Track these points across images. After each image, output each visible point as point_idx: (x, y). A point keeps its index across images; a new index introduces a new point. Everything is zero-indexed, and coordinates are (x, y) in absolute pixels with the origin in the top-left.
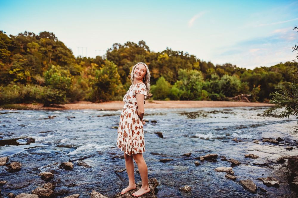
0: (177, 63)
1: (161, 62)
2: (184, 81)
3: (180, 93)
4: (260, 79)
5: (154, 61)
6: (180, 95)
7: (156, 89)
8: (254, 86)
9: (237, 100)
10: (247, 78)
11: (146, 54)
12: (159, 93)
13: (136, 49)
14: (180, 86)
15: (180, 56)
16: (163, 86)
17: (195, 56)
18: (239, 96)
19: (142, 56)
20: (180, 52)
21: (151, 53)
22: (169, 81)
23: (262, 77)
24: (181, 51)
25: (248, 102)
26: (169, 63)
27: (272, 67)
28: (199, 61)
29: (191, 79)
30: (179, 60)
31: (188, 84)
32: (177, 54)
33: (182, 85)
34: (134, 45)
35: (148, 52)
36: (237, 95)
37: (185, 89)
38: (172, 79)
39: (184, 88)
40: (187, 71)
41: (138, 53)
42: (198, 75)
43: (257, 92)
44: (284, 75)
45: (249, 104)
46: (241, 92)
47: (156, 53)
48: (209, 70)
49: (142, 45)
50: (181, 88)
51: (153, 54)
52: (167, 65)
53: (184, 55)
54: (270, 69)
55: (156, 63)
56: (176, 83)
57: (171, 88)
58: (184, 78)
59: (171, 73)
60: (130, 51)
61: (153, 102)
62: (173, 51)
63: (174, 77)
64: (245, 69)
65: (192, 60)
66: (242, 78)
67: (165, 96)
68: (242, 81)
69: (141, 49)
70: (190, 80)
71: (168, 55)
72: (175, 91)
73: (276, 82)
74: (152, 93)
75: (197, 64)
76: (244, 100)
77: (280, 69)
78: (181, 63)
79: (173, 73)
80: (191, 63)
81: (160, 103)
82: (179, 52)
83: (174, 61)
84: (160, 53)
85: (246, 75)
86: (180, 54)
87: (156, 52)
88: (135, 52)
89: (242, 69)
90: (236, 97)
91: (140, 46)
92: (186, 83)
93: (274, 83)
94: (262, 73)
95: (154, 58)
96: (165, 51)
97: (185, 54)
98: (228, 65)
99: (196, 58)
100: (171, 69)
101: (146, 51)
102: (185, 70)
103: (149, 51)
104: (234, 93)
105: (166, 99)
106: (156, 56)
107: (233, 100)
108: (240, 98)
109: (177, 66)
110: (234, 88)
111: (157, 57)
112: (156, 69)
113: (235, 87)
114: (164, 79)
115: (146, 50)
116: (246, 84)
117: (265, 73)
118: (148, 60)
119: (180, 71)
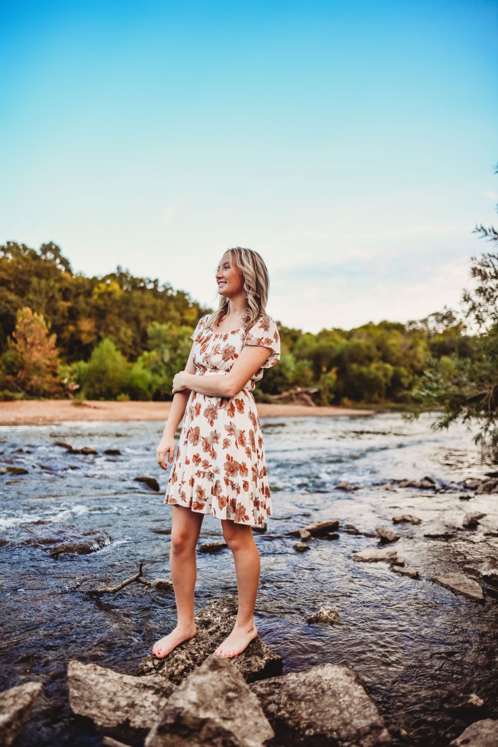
0: (143, 307)
1: (101, 302)
2: (163, 353)
3: (154, 382)
4: (334, 354)
5: (81, 298)
6: (154, 388)
7: (90, 372)
8: (324, 369)
9: (288, 400)
10: (306, 351)
11: (60, 279)
12: (99, 381)
13: (34, 263)
14: (153, 366)
15: (151, 290)
16: (109, 363)
17: (187, 294)
18: (292, 391)
19: (52, 283)
20: (150, 282)
21: (74, 277)
22: (124, 353)
23: (338, 349)
24: (153, 279)
25: (309, 405)
26: (123, 307)
28: (196, 305)
29: (181, 349)
30: (149, 299)
31: (172, 360)
32: (142, 285)
33: (157, 362)
34: (27, 252)
35: (67, 275)
36: (287, 390)
37: (166, 372)
38: (130, 347)
39: (163, 371)
40: (170, 328)
41: (39, 275)
43: (328, 385)
44: (378, 348)
45: (314, 409)
46: (296, 383)
47: (88, 279)
49: (50, 256)
50: (155, 371)
51: (80, 281)
52: (116, 311)
53: (160, 289)
54: (349, 335)
55: (87, 304)
56: (140, 359)
57: (130, 369)
58: (163, 346)
59: (127, 332)
60: (17, 268)
61: (85, 406)
62: (132, 277)
63: (134, 342)
64: (300, 331)
65: (180, 304)
66: (296, 352)
67: (115, 390)
68: (298, 358)
69: (48, 265)
70: (179, 352)
71: (121, 287)
72: (142, 377)
73: (367, 362)
74: (78, 381)
75: (192, 314)
76: (303, 402)
77: (370, 335)
78: (154, 308)
79: (134, 331)
80: (177, 309)
81: (104, 408)
82: (147, 282)
83: (137, 301)
84: (100, 279)
85: (305, 344)
86: (150, 286)
87: (89, 275)
88: (29, 271)
89: (293, 331)
90: (285, 394)
91: (43, 257)
92: (167, 357)
93: (361, 363)
94: (335, 341)
95: (82, 291)
96: (112, 276)
97: (164, 286)
99: (190, 299)
100: (128, 321)
101: (60, 270)
102: (165, 327)
103: (69, 270)
104: (281, 385)
105: (119, 398)
106: (88, 287)
107: (280, 402)
108: (294, 397)
109: (142, 315)
110: (281, 374)
111: (92, 288)
112: (89, 320)
113: (284, 371)
114: (112, 347)
115: (61, 267)
116: (306, 364)
117: (344, 341)
118: (66, 294)
119: (153, 326)
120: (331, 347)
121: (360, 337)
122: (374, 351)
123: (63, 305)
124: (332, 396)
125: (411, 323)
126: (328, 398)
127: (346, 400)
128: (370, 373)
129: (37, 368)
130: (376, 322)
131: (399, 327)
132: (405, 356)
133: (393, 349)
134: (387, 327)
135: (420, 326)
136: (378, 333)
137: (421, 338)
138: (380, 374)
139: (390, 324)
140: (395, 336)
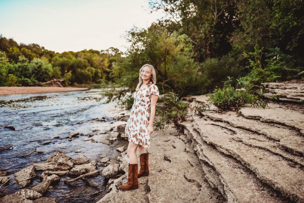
4: (70, 65)
8: (66, 71)
9: (50, 85)
10: (57, 63)
18: (52, 81)
23: (72, 62)
25: (61, 87)
27: (78, 53)
36: (49, 80)
43: (68, 78)
44: (89, 62)
45: (62, 89)
46: (53, 77)
48: (11, 48)
54: (76, 55)
64: (54, 52)
66: (52, 62)
68: (54, 66)
73: (84, 68)
76: (57, 85)
77: (85, 55)
85: (56, 59)
89: (50, 51)
90: (49, 82)
93: (82, 68)
94: (71, 59)
98: (35, 46)
104: (47, 78)
107: (47, 85)
108: (53, 83)
110: (46, 73)
113: (48, 72)
116: (58, 69)
117: (74, 59)
120: (69, 61)
121: (81, 56)
122: (87, 64)
124: (70, 83)
125: (102, 51)
126: (68, 83)
127: (76, 84)
128: (86, 73)
131: (97, 52)
132: (100, 64)
133: (95, 62)
134: (92, 51)
135: (106, 52)
136: (89, 54)
137: (106, 57)
138: (90, 73)
139: (94, 50)
140: (95, 56)
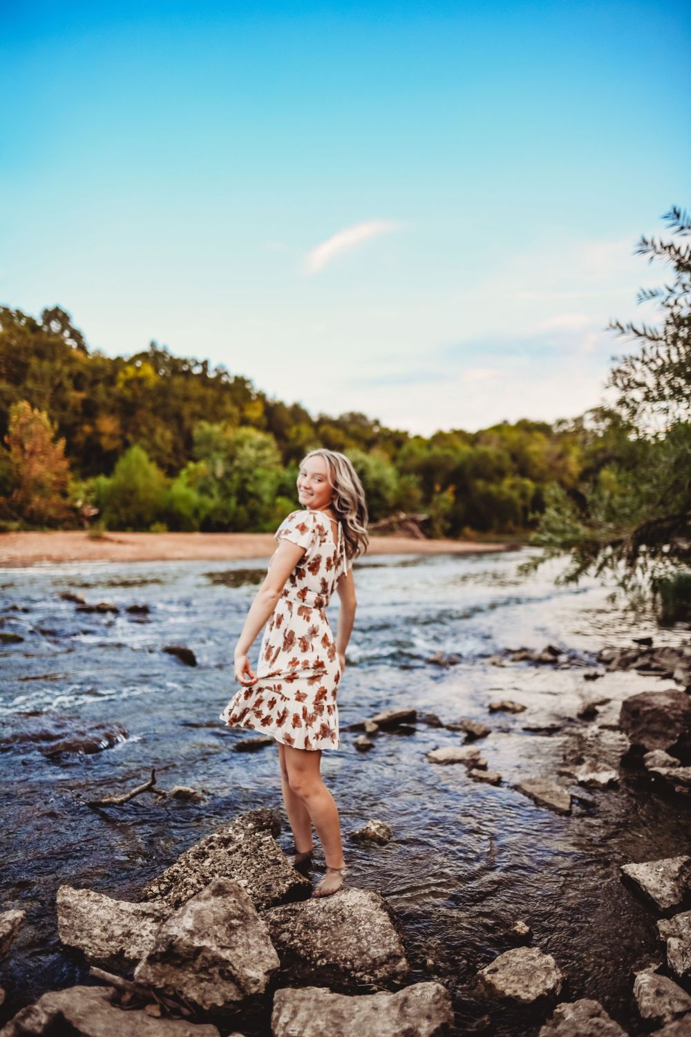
0: (187, 399)
1: (128, 393)
2: (214, 464)
3: (202, 505)
4: (451, 467)
5: (101, 387)
6: (203, 514)
7: (114, 492)
8: (438, 488)
9: (388, 531)
10: (413, 462)
11: (71, 360)
12: (126, 504)
13: (32, 337)
14: (201, 483)
15: (198, 376)
16: (140, 480)
17: (249, 381)
18: (393, 518)
19: (58, 365)
20: (197, 364)
21: (90, 357)
22: (161, 465)
23: (458, 459)
24: (201, 359)
25: (418, 538)
26: (160, 400)
27: (481, 431)
28: (261, 397)
29: (240, 459)
30: (195, 389)
31: (228, 475)
32: (185, 368)
33: (206, 478)
34: (23, 322)
35: (80, 355)
36: (386, 516)
37: (219, 492)
38: (169, 456)
39: (215, 491)
40: (225, 429)
41: (40, 354)
42: (261, 446)
43: (443, 509)
44: (514, 457)
45: (422, 544)
46: (399, 506)
47: (109, 359)
48: (294, 430)
49: (55, 326)
50: (204, 490)
51: (99, 363)
52: (150, 404)
53: (211, 375)
54: (474, 439)
55: (109, 395)
56: (183, 473)
57: (169, 487)
58: (215, 455)
59: (165, 435)
60: (9, 345)
61: (107, 540)
62: (171, 358)
63: (175, 449)
64: (406, 434)
65: (239, 395)
66: (400, 463)
67: (148, 517)
68: (402, 472)
69: (52, 340)
70: (237, 463)
71: (157, 371)
72: (185, 499)
73: (497, 478)
74: (96, 504)
75: (255, 409)
76: (408, 533)
77: (503, 439)
78: (202, 400)
79: (174, 434)
80: (235, 403)
81: (133, 543)
82: (192, 364)
83: (179, 391)
84: (126, 359)
85: (411, 453)
86: (197, 370)
88: (26, 349)
89: (397, 433)
90: (384, 523)
91: (45, 329)
92: (220, 470)
93: (489, 479)
94: (455, 449)
95: (101, 376)
96: (143, 356)
97: (216, 370)
98: (356, 418)
99: (252, 388)
100: (166, 418)
101: (70, 347)
102: (217, 428)
103: (82, 347)
104: (379, 510)
105: (153, 528)
106: (109, 371)
107: (377, 534)
108: (395, 526)
109: (186, 410)
110: (378, 495)
111: (115, 372)
112: (111, 418)
113: (381, 489)
114: (144, 457)
115: (71, 343)
116: (413, 480)
117: (465, 449)
118: (78, 381)
119: (201, 428)
120: (447, 457)
121: (488, 443)
122: (507, 462)
123: (75, 396)
124: (448, 525)
125: (560, 423)
126: (442, 527)
127: (468, 531)
128: (501, 493)
129: (39, 486)
130: (513, 421)
131: (544, 428)
132: (552, 468)
133: (536, 459)
134: (526, 427)
135: (572, 426)
136: (515, 436)
137: (574, 443)
138: (515, 494)
139: (532, 423)
140: (537, 440)
